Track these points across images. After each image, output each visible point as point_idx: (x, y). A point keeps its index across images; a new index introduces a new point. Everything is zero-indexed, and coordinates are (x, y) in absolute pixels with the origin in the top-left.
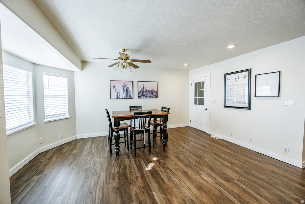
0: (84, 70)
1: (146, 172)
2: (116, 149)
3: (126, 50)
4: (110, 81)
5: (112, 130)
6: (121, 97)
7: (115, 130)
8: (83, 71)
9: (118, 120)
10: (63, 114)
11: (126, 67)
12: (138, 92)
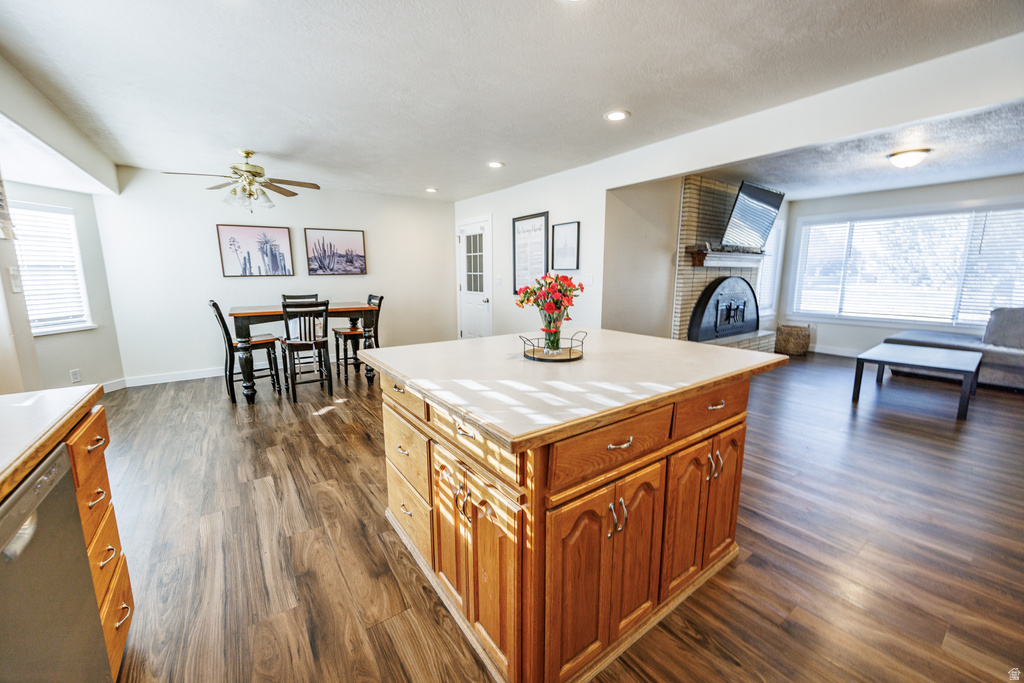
0: (128, 192)
1: (314, 421)
2: (246, 388)
3: (253, 153)
4: (217, 225)
5: (232, 349)
6: (255, 272)
7: (239, 345)
8: (124, 194)
9: (244, 322)
10: (74, 317)
11: (255, 196)
12: (308, 259)
